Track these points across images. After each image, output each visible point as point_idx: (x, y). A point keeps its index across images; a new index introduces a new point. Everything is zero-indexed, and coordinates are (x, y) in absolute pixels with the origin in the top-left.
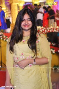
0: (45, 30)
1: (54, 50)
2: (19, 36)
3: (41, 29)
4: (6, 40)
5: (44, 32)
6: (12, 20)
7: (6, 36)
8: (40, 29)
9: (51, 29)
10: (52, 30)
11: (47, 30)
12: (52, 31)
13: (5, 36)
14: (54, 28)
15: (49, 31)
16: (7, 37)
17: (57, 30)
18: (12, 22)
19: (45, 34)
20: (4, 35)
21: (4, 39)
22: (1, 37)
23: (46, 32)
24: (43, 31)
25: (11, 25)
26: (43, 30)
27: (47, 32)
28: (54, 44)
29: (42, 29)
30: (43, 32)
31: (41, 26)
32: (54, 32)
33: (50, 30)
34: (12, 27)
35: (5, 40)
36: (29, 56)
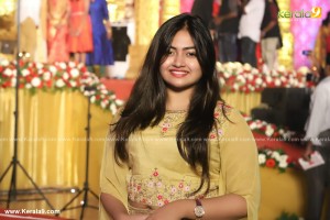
0: (255, 77)
1: (285, 157)
2: (153, 106)
3: (241, 74)
4: (108, 107)
5: (253, 84)
6: (137, 30)
7: (111, 93)
8: (238, 73)
9: (281, 74)
10: (283, 79)
11: (264, 78)
12: (283, 83)
13: (105, 92)
14: (290, 73)
15: (273, 83)
16: (113, 97)
17: (300, 81)
18: (137, 38)
19: (257, 91)
20: (103, 87)
21: (103, 100)
22: (93, 92)
23: (260, 86)
24: (247, 80)
25: (130, 49)
26: (251, 77)
27: (264, 85)
28: (285, 132)
29: (246, 75)
30: (250, 86)
31: (243, 63)
32: (288, 86)
33: (274, 78)
34: (133, 57)
35: (103, 105)
36: (177, 184)
